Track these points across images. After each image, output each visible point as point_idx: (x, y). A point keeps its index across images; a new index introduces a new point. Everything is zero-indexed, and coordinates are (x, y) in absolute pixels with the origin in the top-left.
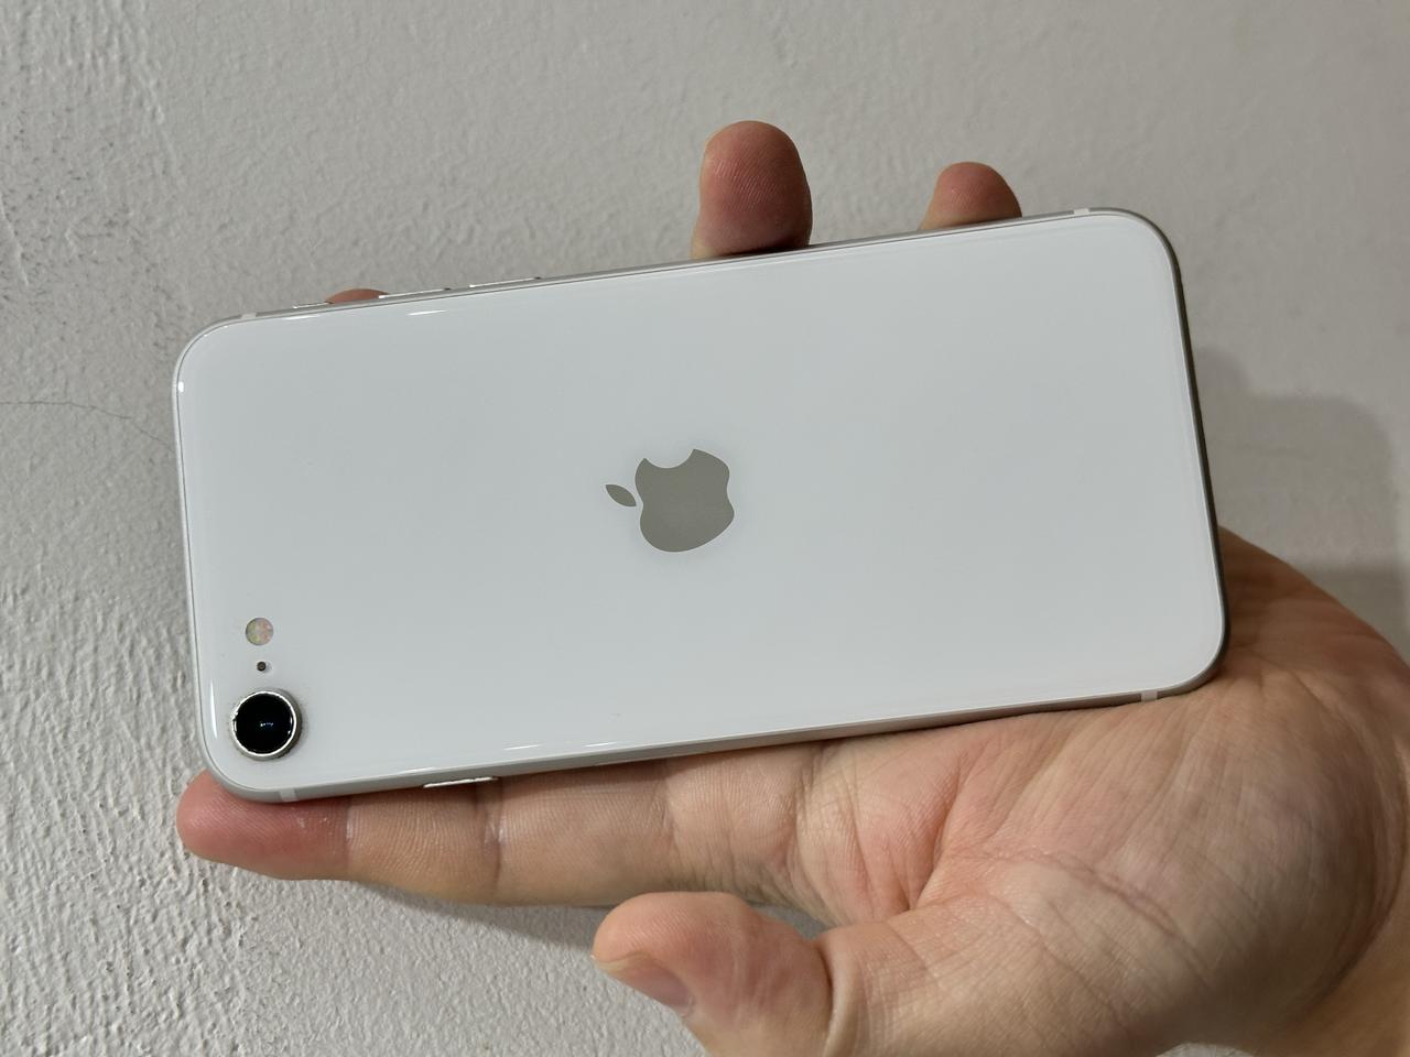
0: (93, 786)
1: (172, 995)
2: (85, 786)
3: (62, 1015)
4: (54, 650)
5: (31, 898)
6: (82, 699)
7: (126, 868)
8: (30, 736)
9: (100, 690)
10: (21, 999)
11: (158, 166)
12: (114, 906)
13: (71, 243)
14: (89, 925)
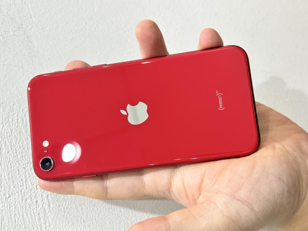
0: (17, 143)
1: (35, 185)
2: (16, 143)
3: (12, 190)
4: (9, 115)
5: (5, 166)
6: (15, 126)
7: (25, 160)
8: (4, 133)
9: (19, 124)
10: (3, 186)
11: (29, 15)
12: (22, 167)
13: (11, 32)
14: (17, 171)
